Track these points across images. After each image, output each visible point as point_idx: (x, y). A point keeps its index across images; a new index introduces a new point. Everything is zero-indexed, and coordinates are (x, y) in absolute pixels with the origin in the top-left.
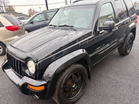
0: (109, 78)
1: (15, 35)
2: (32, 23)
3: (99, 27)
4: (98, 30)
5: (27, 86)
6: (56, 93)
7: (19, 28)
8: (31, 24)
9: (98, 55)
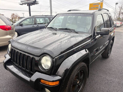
0: (100, 76)
1: (7, 35)
2: (21, 25)
3: (97, 32)
4: (96, 34)
5: (40, 81)
6: (67, 88)
7: (11, 29)
8: (20, 27)
9: (94, 55)
